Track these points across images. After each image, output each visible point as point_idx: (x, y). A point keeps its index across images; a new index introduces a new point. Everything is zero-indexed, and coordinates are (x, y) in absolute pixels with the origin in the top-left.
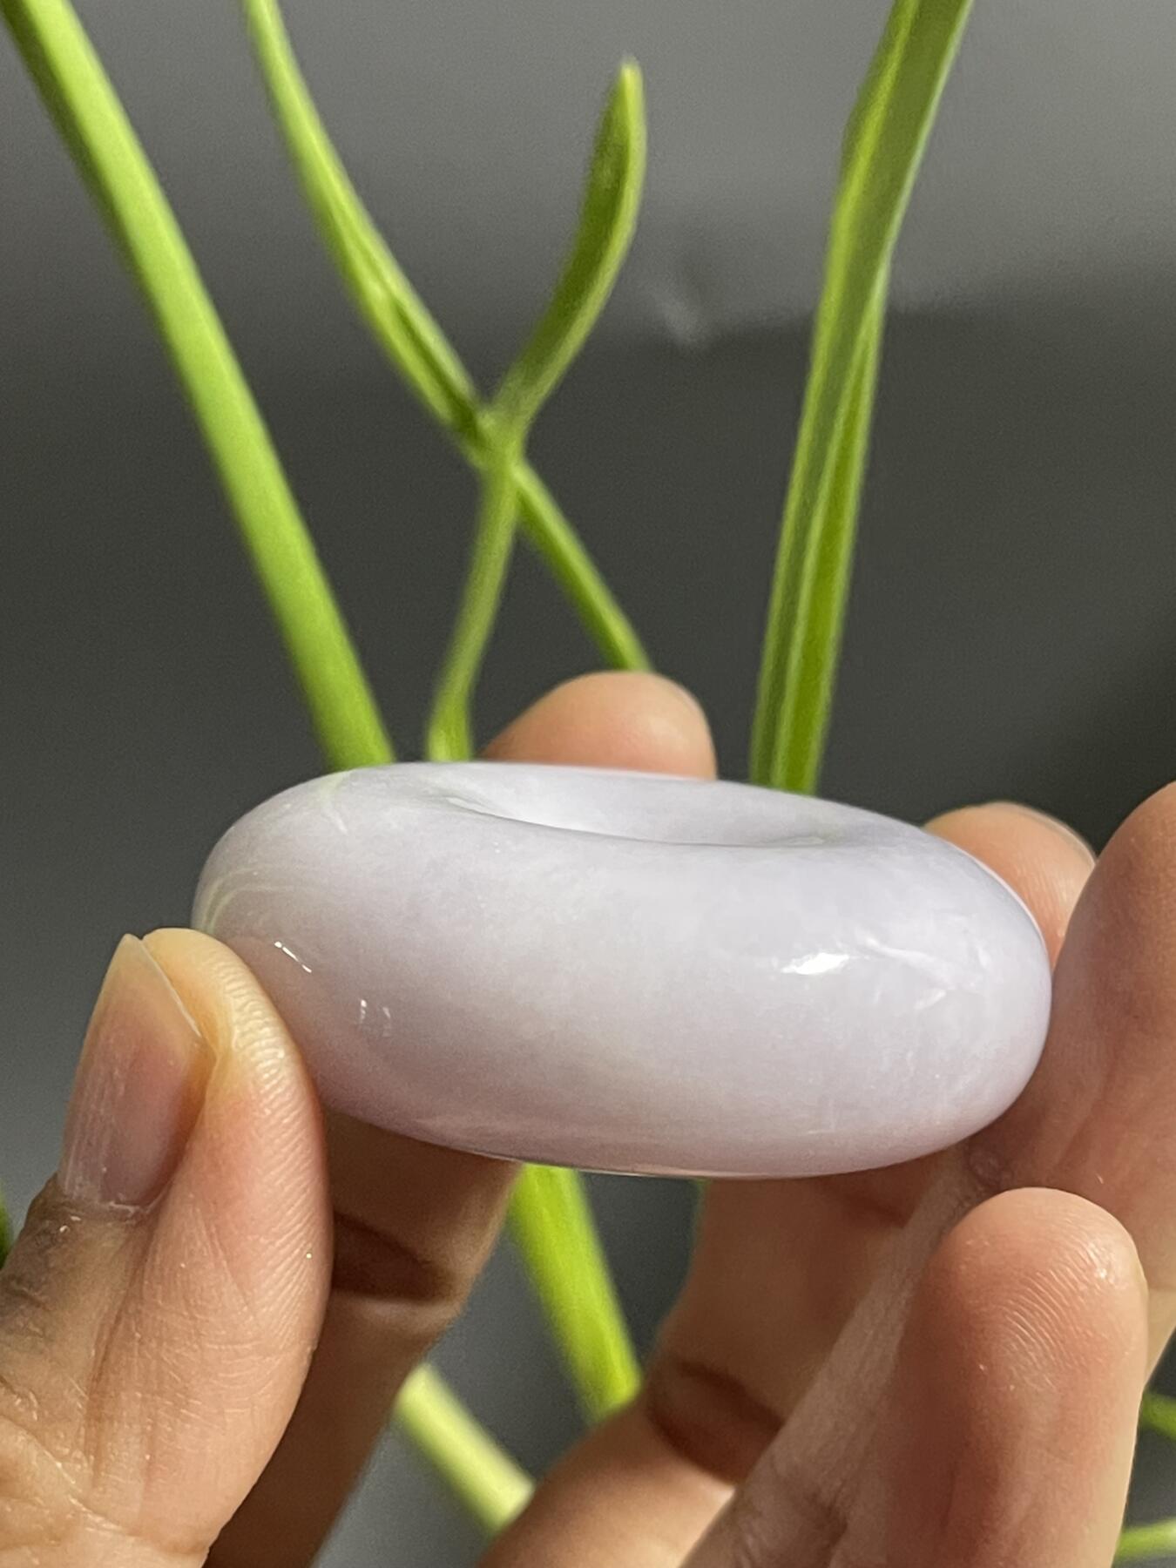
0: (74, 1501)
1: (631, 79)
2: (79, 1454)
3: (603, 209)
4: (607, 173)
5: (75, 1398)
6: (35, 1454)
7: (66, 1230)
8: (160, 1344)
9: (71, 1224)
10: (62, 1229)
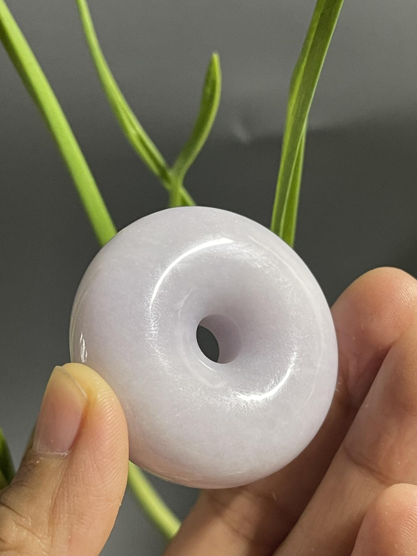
0: (44, 553)
1: (216, 58)
2: (46, 537)
3: (208, 102)
4: (209, 91)
5: (45, 517)
6: (30, 538)
7: (38, 463)
8: (74, 497)
9: (40, 460)
10: (37, 462)
